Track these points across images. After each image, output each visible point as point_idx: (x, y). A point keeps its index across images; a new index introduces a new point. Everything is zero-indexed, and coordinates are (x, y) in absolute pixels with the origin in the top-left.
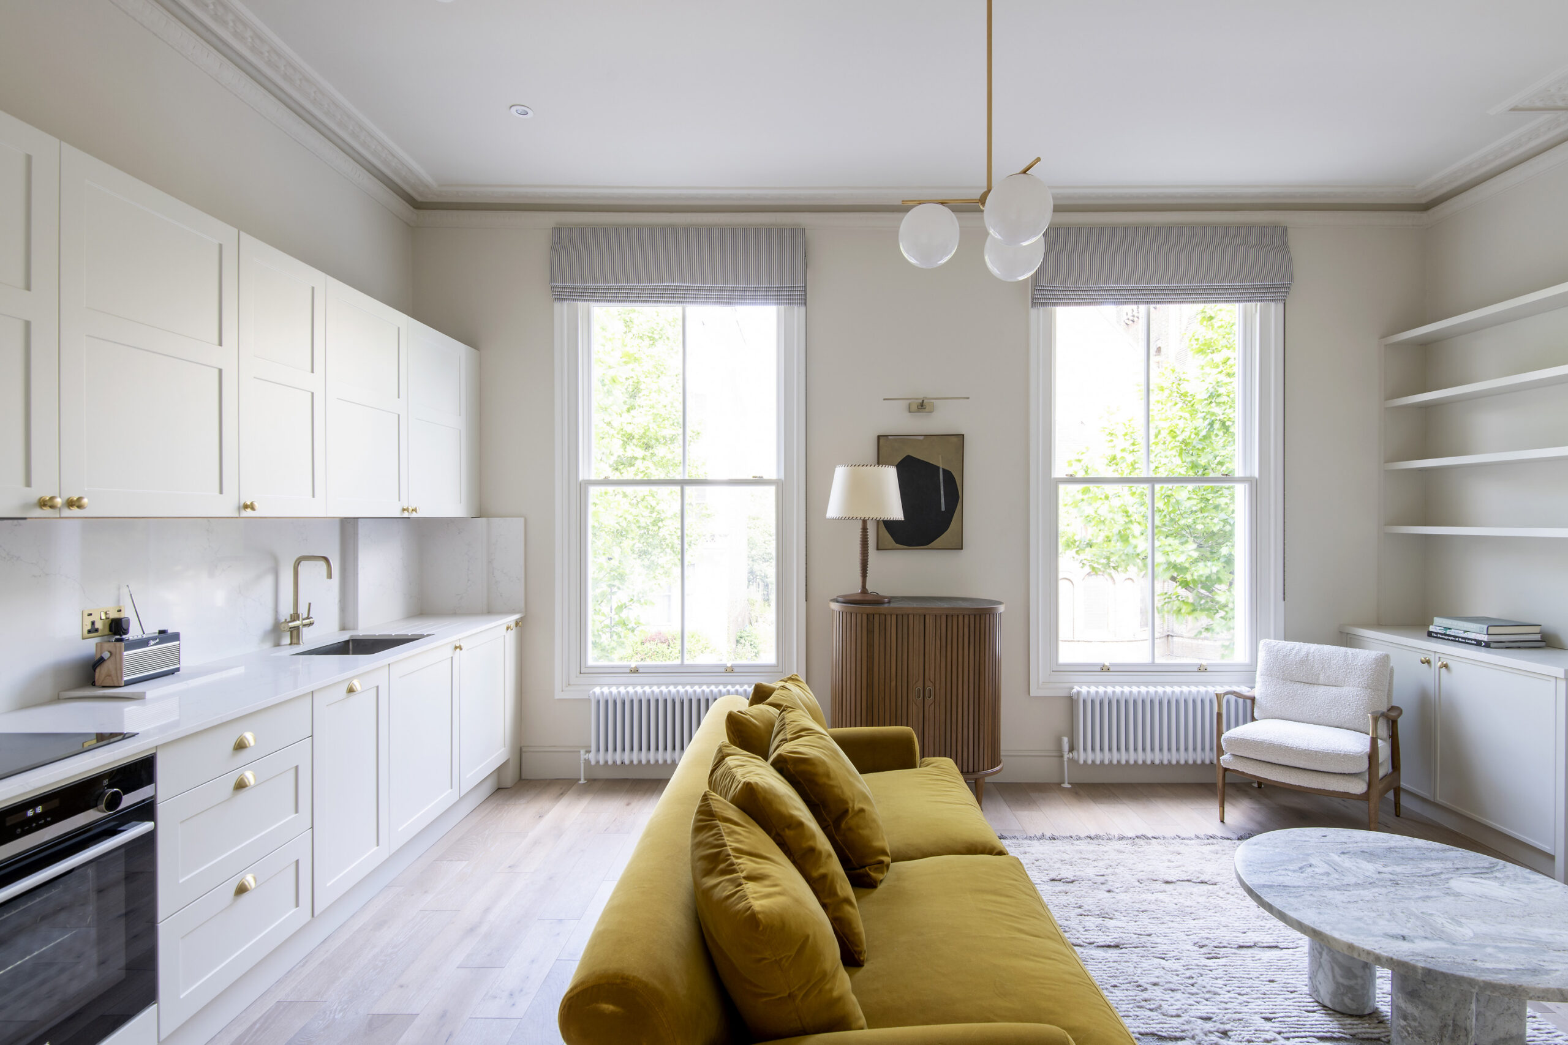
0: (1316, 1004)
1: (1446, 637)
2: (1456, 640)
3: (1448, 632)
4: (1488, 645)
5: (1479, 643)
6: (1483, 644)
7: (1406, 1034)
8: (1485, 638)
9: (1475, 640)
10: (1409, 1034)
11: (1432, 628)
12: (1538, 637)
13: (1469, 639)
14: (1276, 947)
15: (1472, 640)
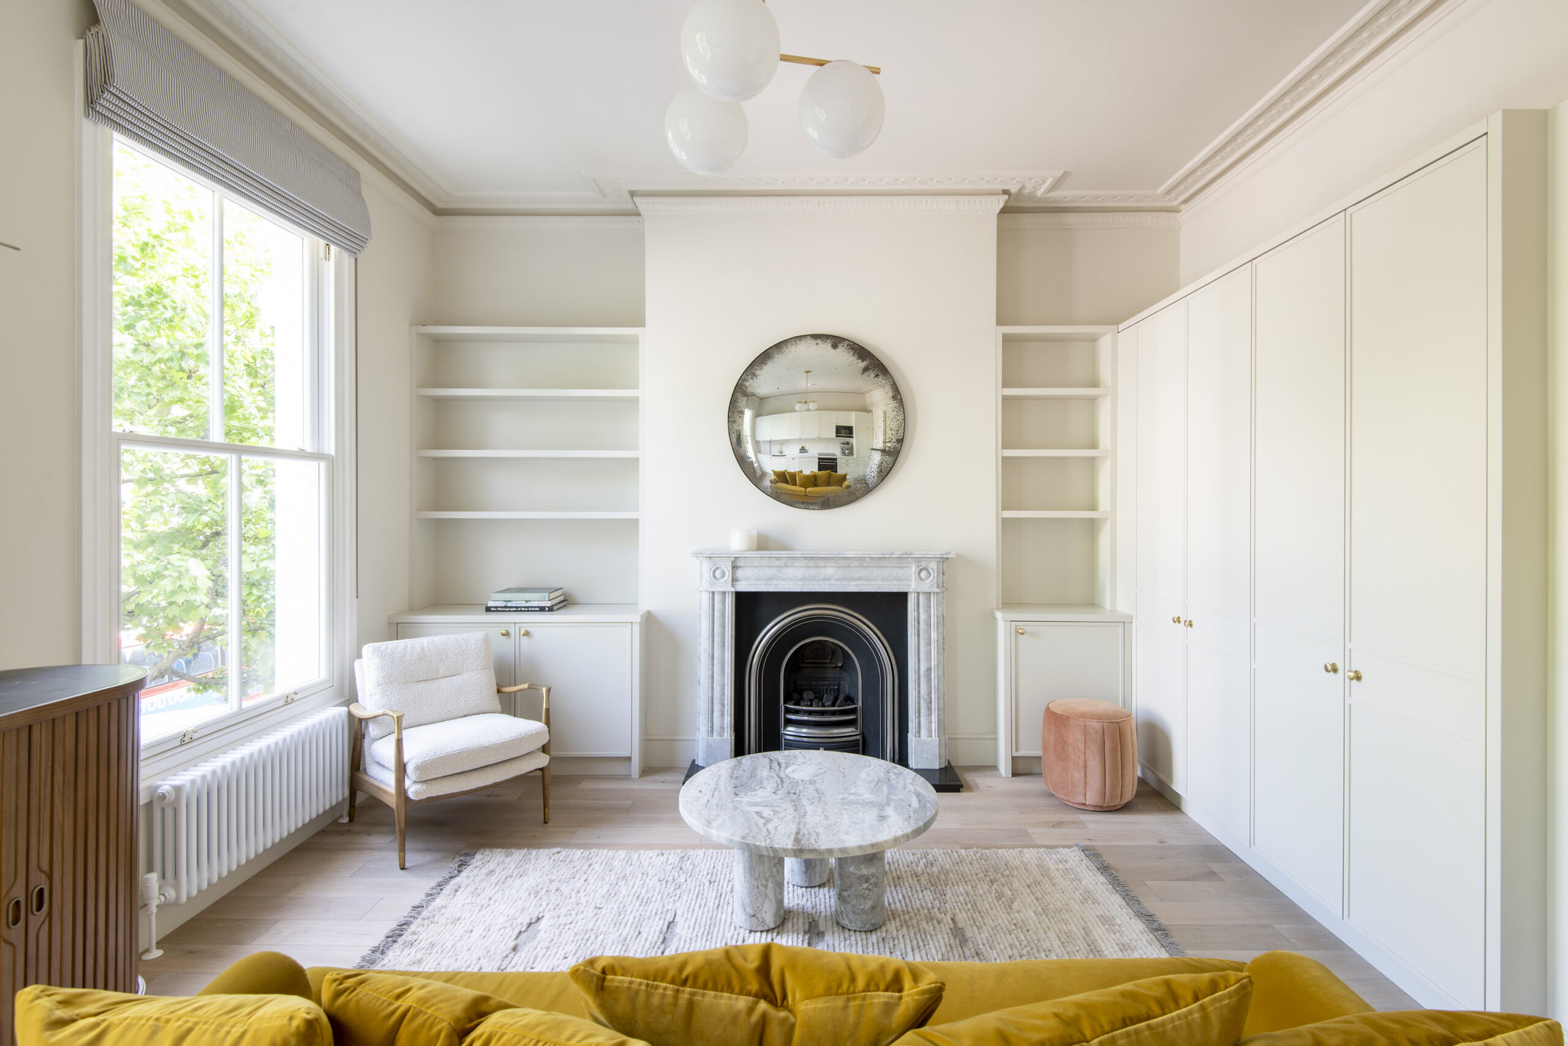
0: (764, 934)
1: (508, 609)
2: (518, 610)
3: (509, 604)
4: (551, 609)
5: (542, 609)
6: (547, 609)
7: (868, 892)
8: (549, 604)
9: (538, 607)
10: (870, 890)
11: (490, 604)
12: (561, 598)
13: (532, 607)
14: (670, 923)
15: (535, 607)
